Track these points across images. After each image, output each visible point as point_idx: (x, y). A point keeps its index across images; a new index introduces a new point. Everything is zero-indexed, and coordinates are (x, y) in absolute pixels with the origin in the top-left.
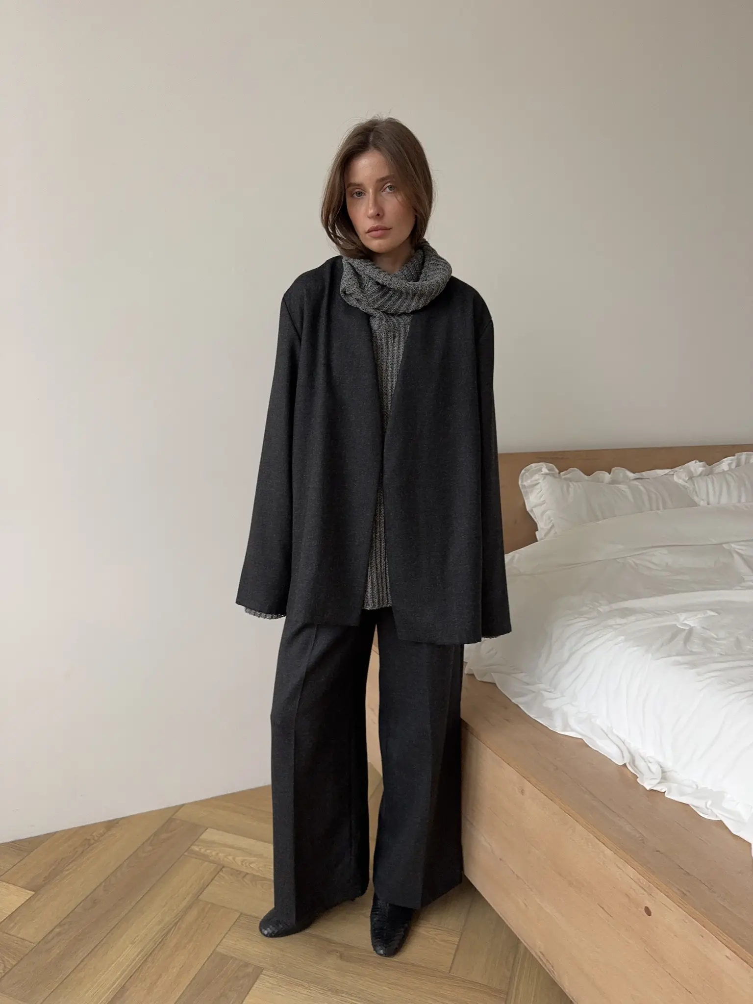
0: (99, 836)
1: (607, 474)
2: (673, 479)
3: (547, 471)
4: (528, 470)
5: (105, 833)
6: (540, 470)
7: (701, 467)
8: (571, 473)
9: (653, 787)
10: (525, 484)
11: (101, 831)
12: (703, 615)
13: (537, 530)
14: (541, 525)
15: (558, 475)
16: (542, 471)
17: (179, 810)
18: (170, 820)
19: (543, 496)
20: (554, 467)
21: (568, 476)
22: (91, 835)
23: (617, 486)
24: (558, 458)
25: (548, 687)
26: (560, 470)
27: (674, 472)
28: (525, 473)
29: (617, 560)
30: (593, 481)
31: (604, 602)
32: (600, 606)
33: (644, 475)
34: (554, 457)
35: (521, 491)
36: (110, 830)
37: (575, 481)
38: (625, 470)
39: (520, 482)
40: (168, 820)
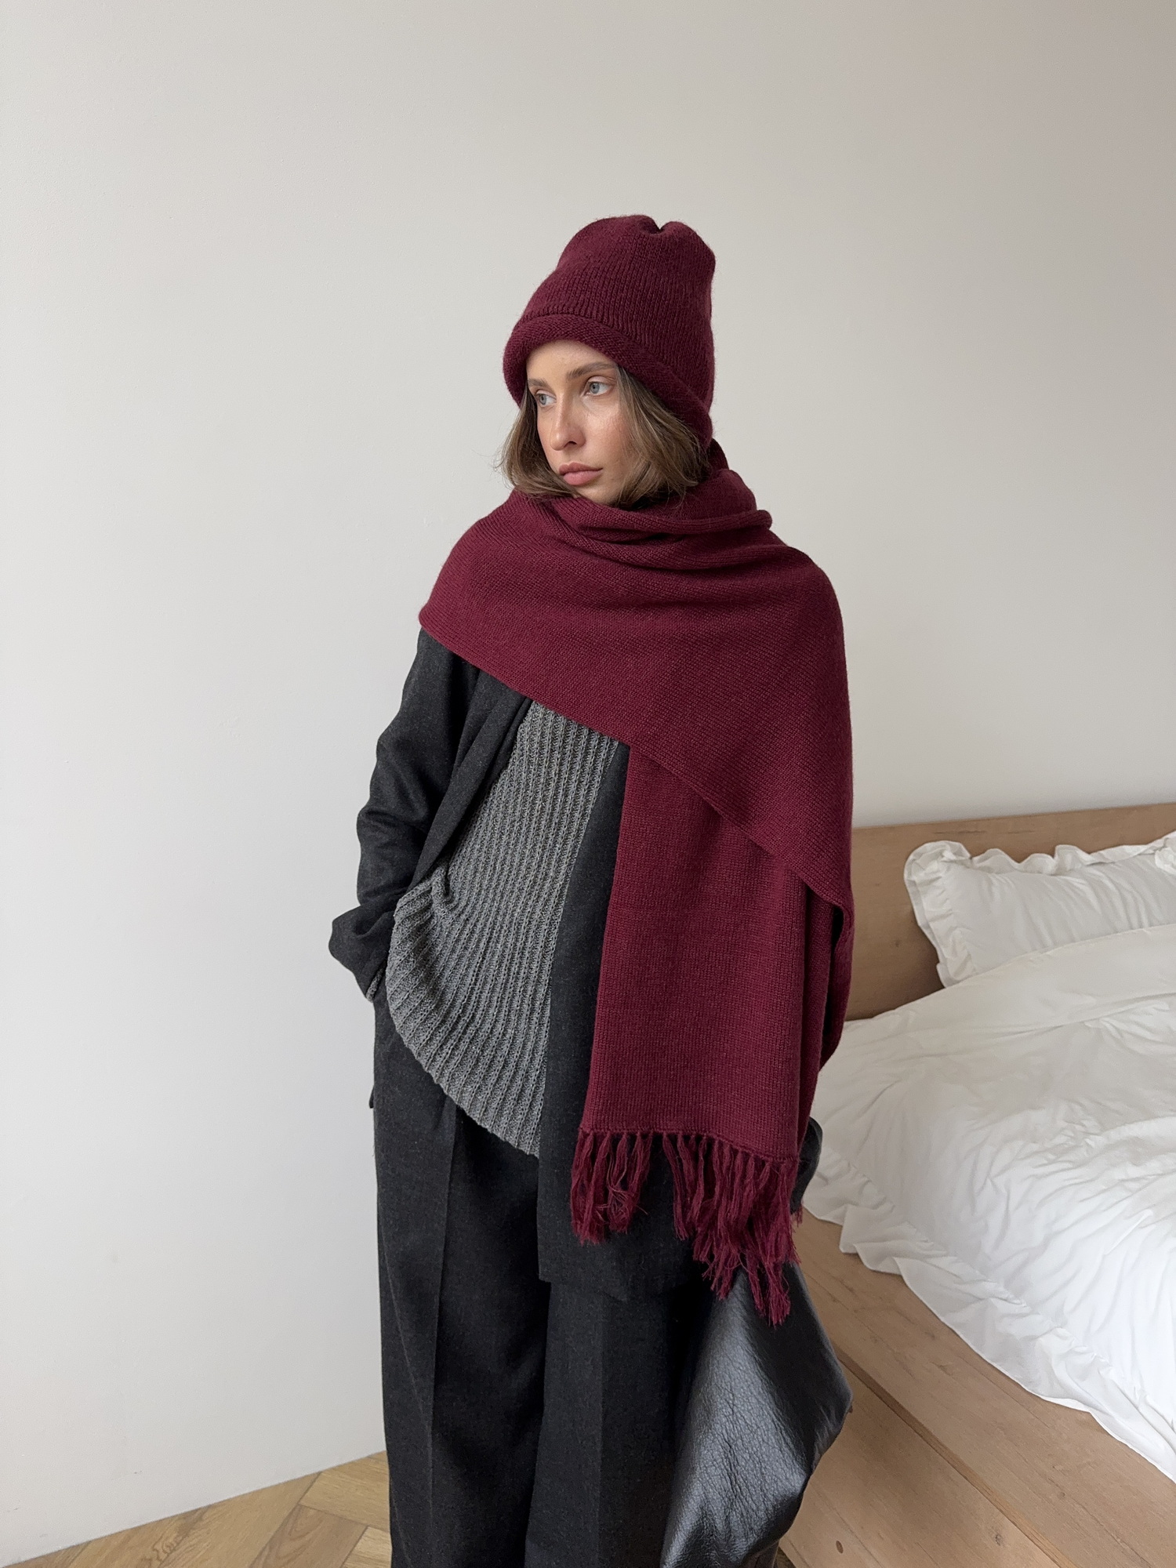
0: (169, 1552)
1: (1049, 857)
2: (1154, 863)
3: (953, 858)
4: (920, 855)
5: (178, 1544)
6: (941, 854)
8: (991, 859)
10: (914, 878)
11: (171, 1540)
13: (938, 962)
14: (943, 952)
15: (968, 860)
16: (943, 856)
17: (311, 1486)
18: (298, 1509)
19: (948, 901)
20: (963, 847)
21: (987, 863)
22: (154, 1550)
23: (1064, 877)
24: (969, 832)
25: (1001, 1289)
26: (973, 854)
27: (1155, 850)
28: (914, 860)
29: (1087, 1024)
30: (1026, 872)
31: (1091, 1123)
32: (1087, 1134)
33: (1106, 856)
34: (962, 830)
35: (907, 891)
36: (187, 1535)
37: (997, 873)
38: (1075, 847)
39: (906, 876)
40: (294, 1509)
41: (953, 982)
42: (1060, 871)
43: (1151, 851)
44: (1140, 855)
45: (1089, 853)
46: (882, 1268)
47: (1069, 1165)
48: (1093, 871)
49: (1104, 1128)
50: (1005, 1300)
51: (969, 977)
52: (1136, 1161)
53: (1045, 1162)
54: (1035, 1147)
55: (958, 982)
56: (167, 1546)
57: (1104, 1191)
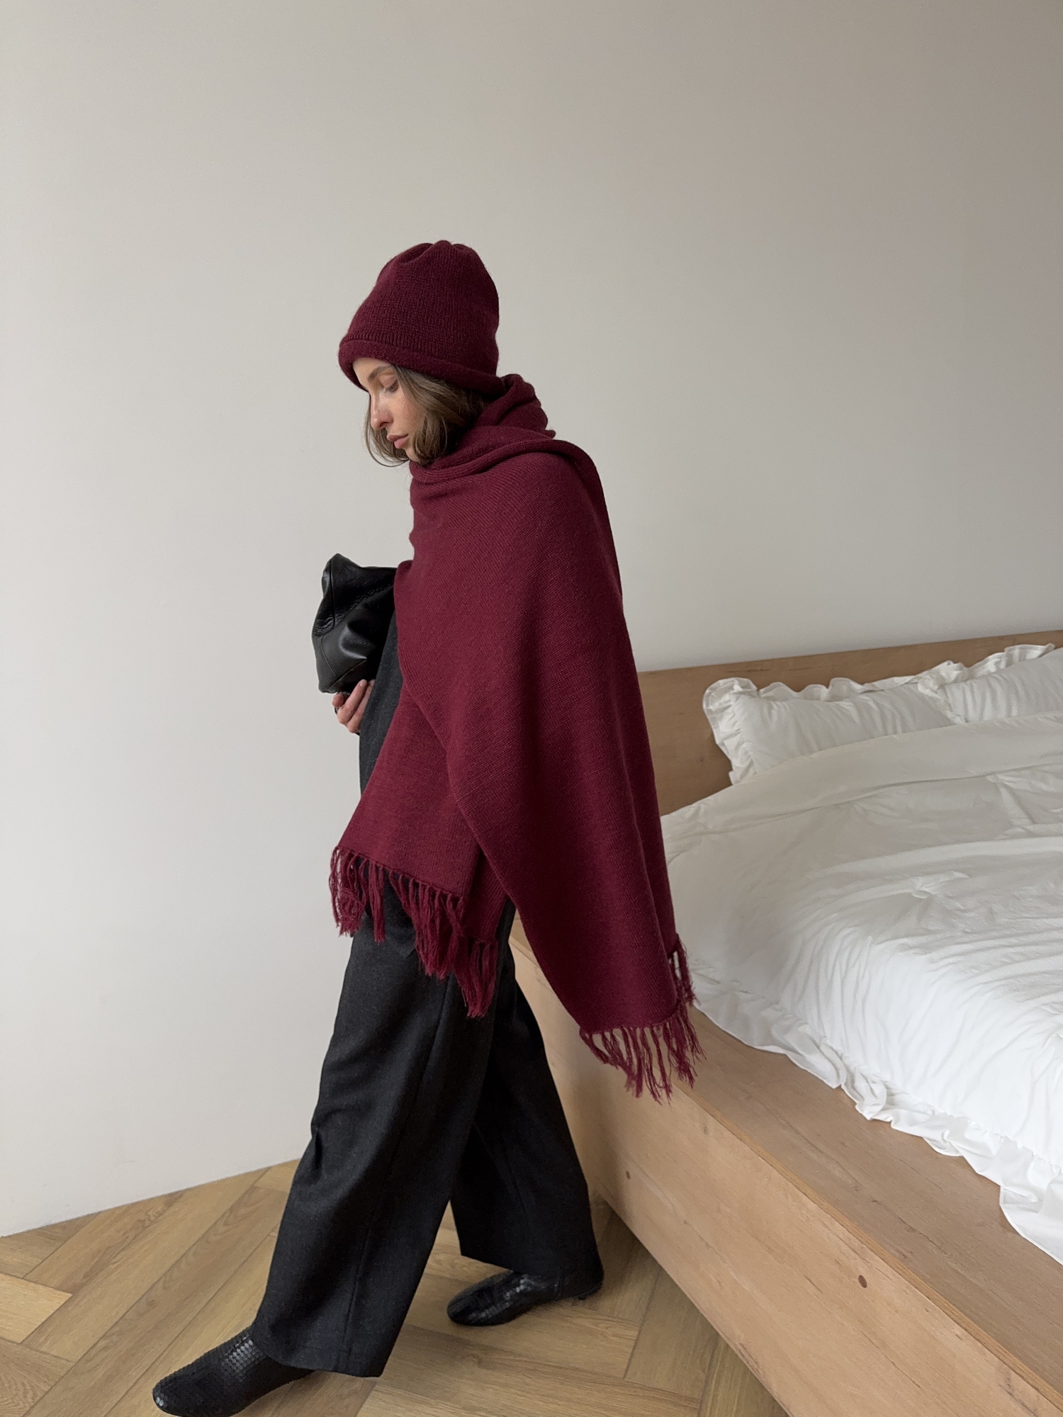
1: (824, 688)
2: (917, 688)
3: (741, 690)
4: (714, 689)
5: (164, 1211)
7: (957, 670)
8: (774, 690)
9: (875, 1116)
10: (711, 707)
12: (948, 879)
13: (731, 769)
14: (736, 762)
15: (757, 692)
16: (733, 689)
19: (738, 724)
20: (751, 682)
21: (771, 694)
22: (146, 1214)
24: (756, 671)
26: (759, 688)
27: (920, 679)
28: (710, 693)
30: (804, 698)
33: (878, 686)
34: (750, 669)
35: (707, 720)
36: (171, 1206)
37: (779, 700)
38: (848, 679)
39: (704, 706)
40: (249, 1189)
41: (738, 780)
42: (834, 698)
43: (916, 681)
44: (907, 683)
45: (862, 683)
48: (864, 697)
56: (156, 1212)
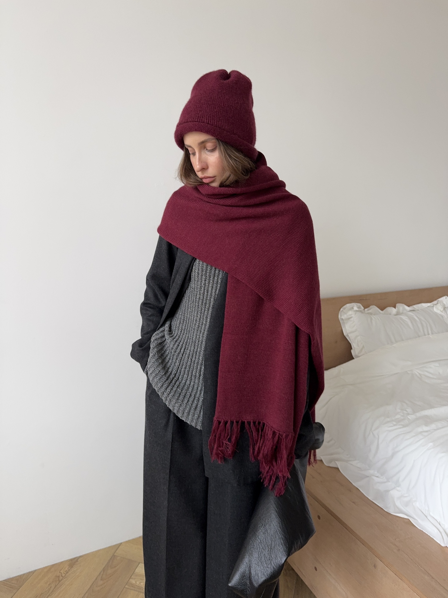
0: (66, 573)
1: (394, 308)
2: (434, 310)
3: (357, 309)
4: (345, 309)
5: (69, 570)
8: (372, 310)
10: (343, 317)
11: (66, 569)
13: (351, 348)
14: (354, 345)
15: (363, 310)
16: (353, 309)
17: (118, 547)
18: (114, 557)
19: (356, 326)
20: (361, 305)
21: (370, 311)
22: (60, 573)
23: (400, 316)
24: (363, 299)
25: (376, 473)
26: (365, 308)
27: (434, 305)
28: (342, 310)
29: (408, 372)
30: (385, 314)
31: (409, 410)
32: (408, 414)
33: (415, 307)
34: (361, 298)
35: (340, 322)
36: (73, 567)
37: (374, 315)
38: (404, 305)
39: (339, 316)
40: (112, 557)
41: (358, 357)
42: (398, 314)
43: (432, 305)
44: (428, 307)
45: (409, 306)
46: (331, 465)
47: (401, 426)
48: (410, 313)
49: (414, 412)
50: (377, 477)
51: (364, 354)
52: (426, 424)
53: (392, 425)
54: (388, 419)
55: (359, 357)
56: (65, 571)
57: (414, 436)
